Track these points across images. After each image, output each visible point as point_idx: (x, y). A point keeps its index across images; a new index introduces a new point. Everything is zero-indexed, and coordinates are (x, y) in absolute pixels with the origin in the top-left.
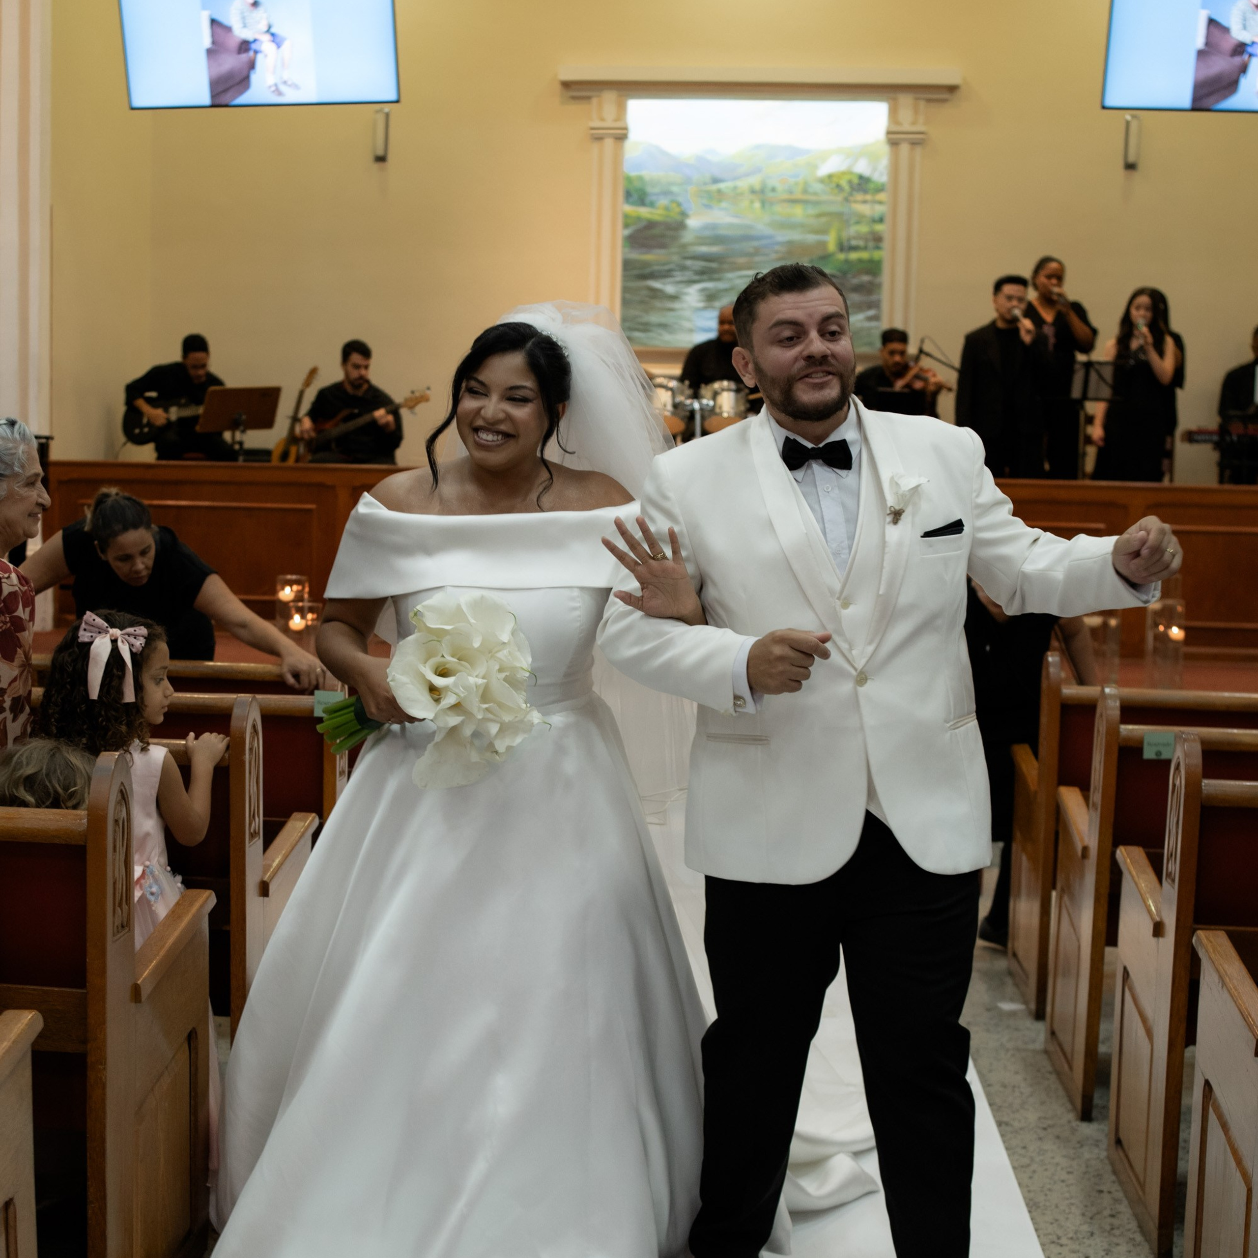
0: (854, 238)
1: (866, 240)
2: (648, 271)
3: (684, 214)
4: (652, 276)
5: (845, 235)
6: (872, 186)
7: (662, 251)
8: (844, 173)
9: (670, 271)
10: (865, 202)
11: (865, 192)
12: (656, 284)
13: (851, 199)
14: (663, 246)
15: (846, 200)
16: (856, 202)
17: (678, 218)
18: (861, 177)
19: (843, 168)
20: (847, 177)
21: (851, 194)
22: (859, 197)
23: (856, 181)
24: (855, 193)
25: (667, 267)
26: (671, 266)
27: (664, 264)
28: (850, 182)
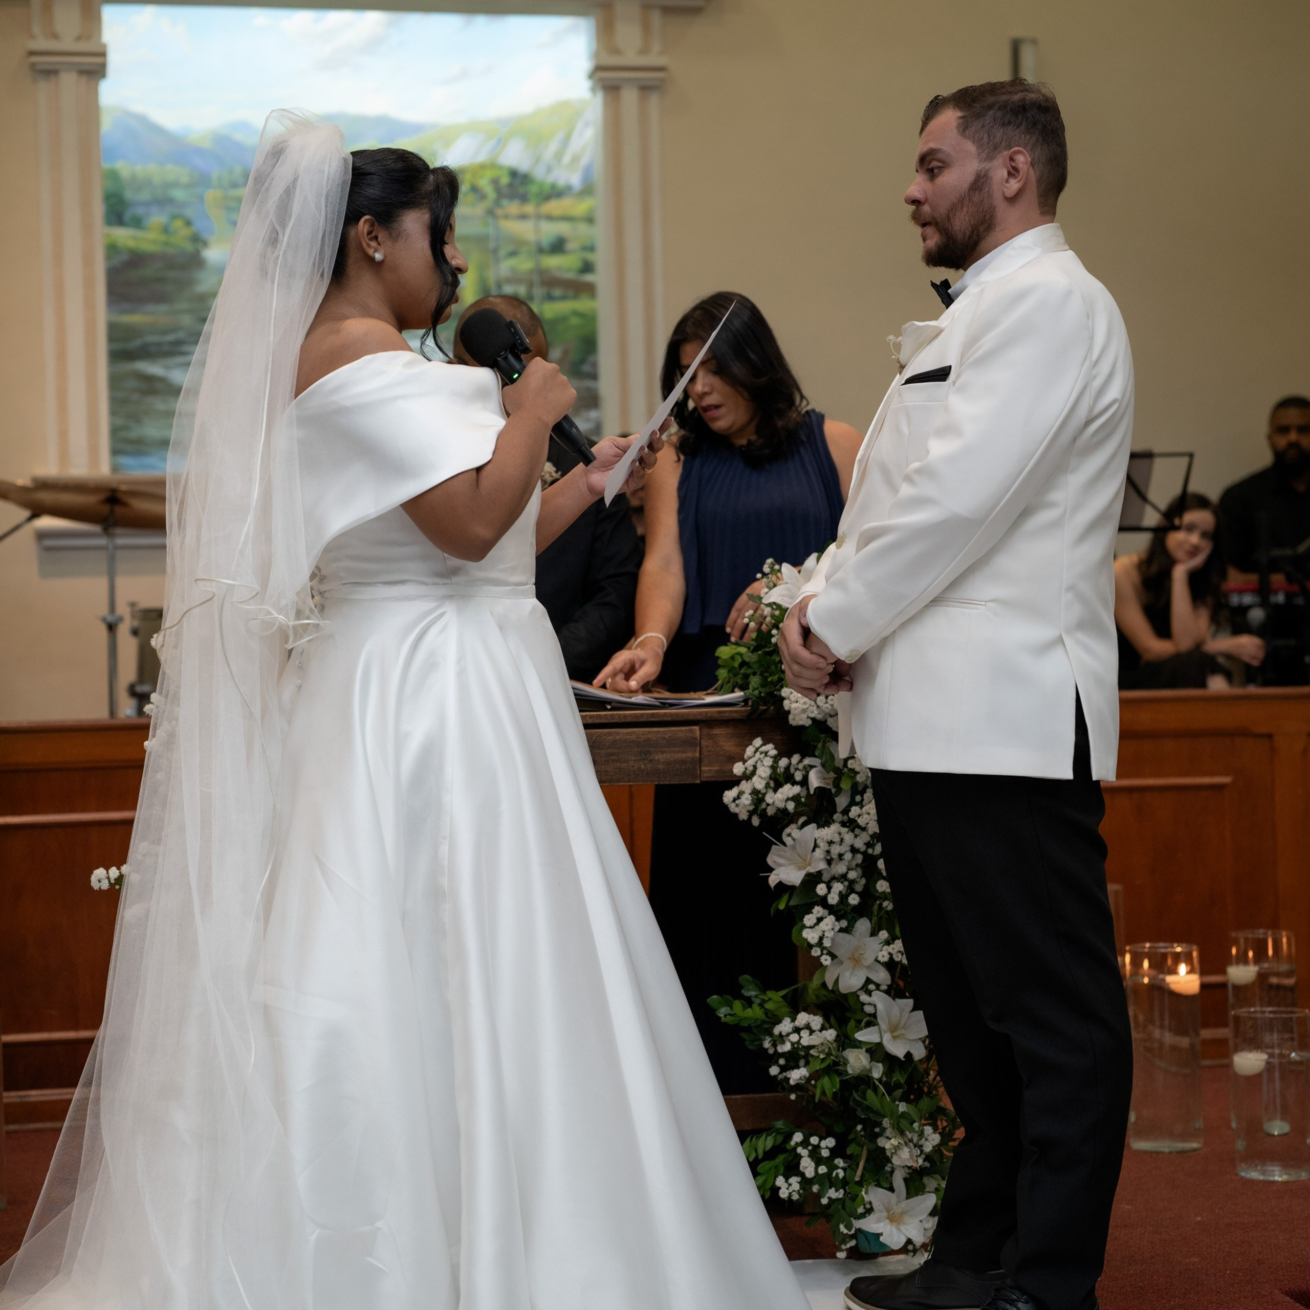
0: (509, 281)
1: (531, 285)
2: (136, 343)
3: (198, 240)
4: (146, 353)
5: (491, 277)
6: (533, 189)
7: (163, 308)
8: (483, 167)
9: (178, 343)
10: (523, 217)
11: (524, 199)
12: (154, 369)
13: (499, 212)
14: (161, 298)
15: (490, 213)
16: (506, 217)
17: (189, 247)
18: (514, 174)
19: (482, 158)
20: (489, 174)
21: (497, 203)
22: (513, 207)
23: (505, 180)
24: (505, 202)
25: (170, 338)
26: (181, 335)
27: (165, 332)
28: (495, 182)
